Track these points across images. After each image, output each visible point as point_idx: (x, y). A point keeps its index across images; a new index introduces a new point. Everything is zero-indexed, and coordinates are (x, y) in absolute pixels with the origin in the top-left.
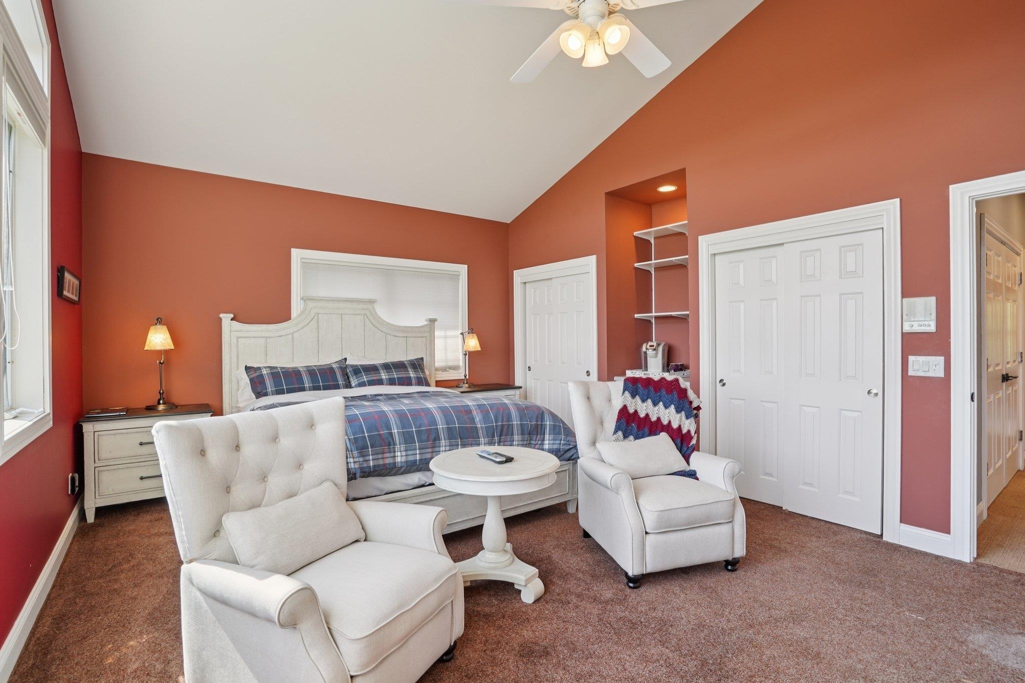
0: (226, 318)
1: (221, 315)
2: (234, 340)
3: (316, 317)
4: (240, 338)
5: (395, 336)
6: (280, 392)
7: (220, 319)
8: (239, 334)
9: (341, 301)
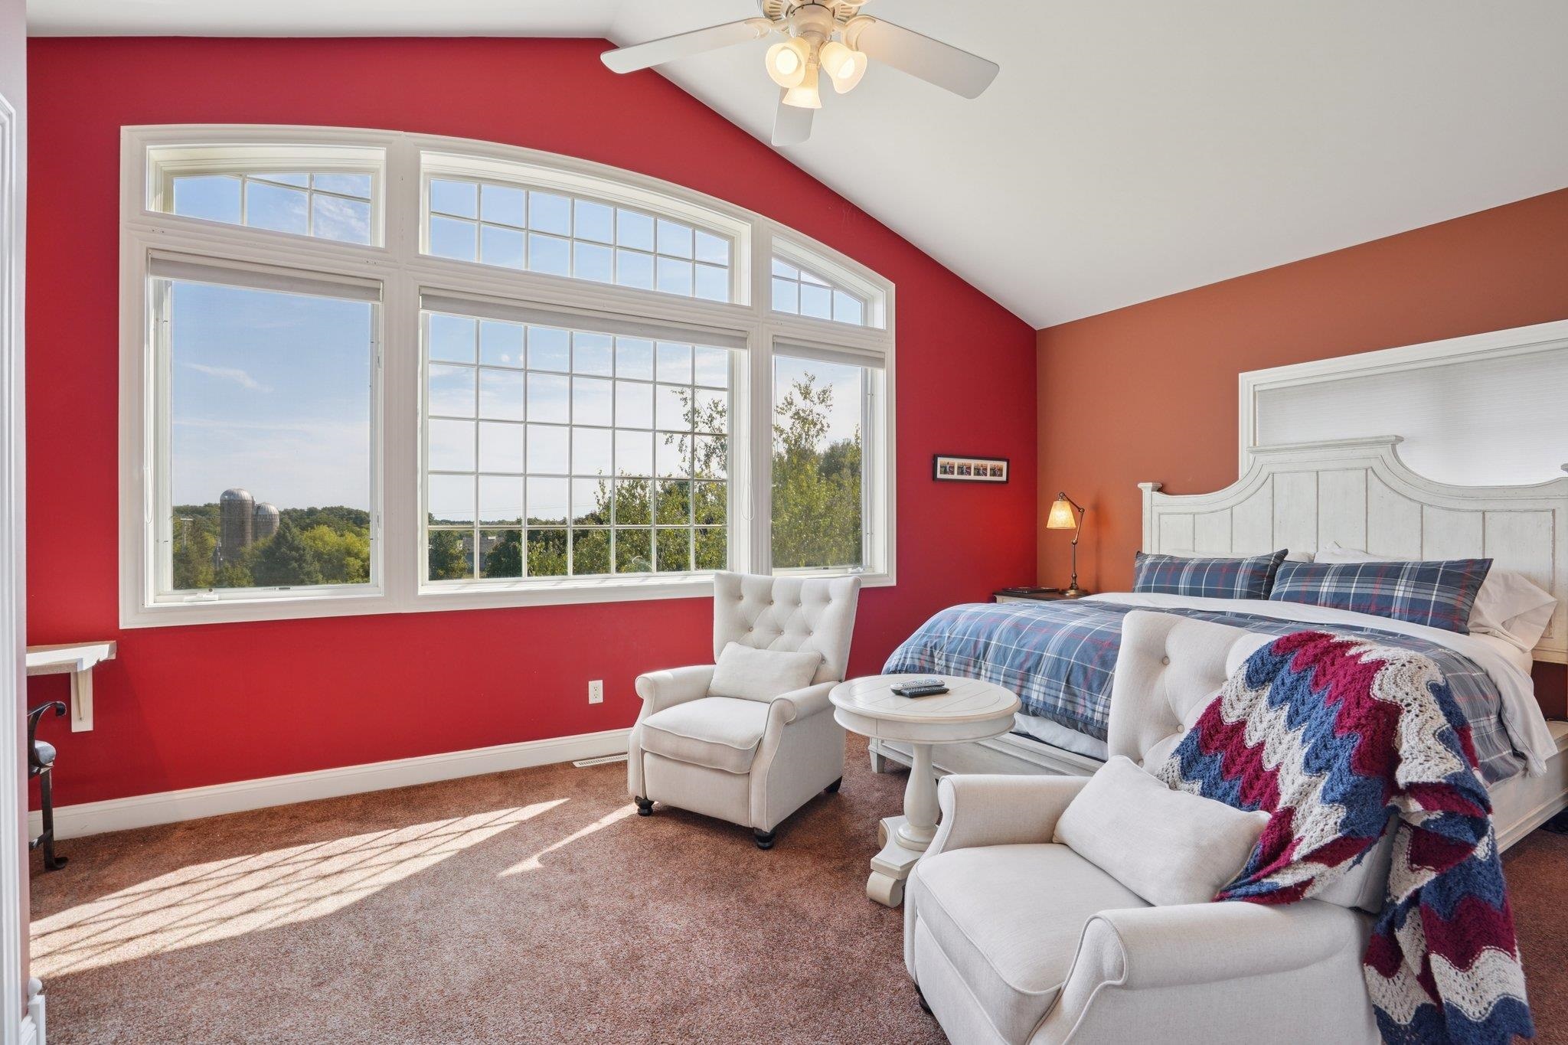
0: (1146, 488)
1: (1140, 485)
2: (1155, 517)
3: (1270, 479)
4: (1162, 514)
5: (1450, 509)
6: (1194, 592)
7: (1140, 492)
8: (1161, 509)
9: (1315, 447)
